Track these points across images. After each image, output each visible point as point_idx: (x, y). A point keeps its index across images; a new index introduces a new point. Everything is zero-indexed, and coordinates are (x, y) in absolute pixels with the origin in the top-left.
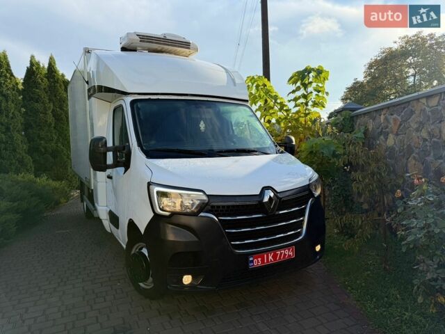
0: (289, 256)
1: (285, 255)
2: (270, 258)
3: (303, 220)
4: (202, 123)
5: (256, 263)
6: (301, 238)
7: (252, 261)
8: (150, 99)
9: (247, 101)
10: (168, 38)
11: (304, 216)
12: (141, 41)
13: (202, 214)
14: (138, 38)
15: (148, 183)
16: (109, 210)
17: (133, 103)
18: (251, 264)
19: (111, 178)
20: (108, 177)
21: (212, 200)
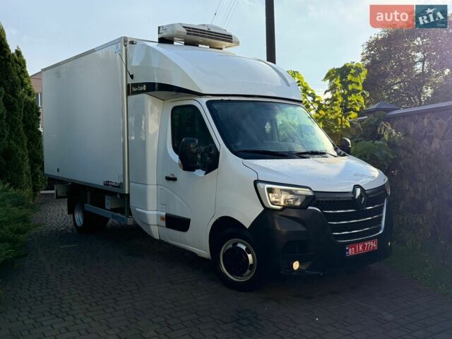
0: (374, 247)
1: (371, 246)
2: (361, 248)
3: (382, 217)
4: (268, 124)
5: (351, 252)
6: (381, 232)
7: (348, 250)
8: (222, 100)
9: (301, 102)
10: (212, 30)
11: (382, 212)
12: (187, 34)
13: (310, 208)
14: (184, 30)
15: (255, 181)
16: (165, 214)
17: (209, 103)
18: (347, 253)
19: (175, 179)
20: (168, 179)
21: (317, 195)
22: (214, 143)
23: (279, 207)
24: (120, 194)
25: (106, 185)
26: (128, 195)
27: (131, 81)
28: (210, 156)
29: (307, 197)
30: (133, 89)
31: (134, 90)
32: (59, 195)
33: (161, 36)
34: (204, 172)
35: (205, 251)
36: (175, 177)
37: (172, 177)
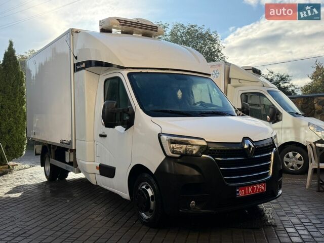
0: (262, 190)
1: (259, 189)
2: (250, 190)
3: (270, 164)
4: (179, 91)
5: (241, 193)
6: (269, 177)
7: (238, 192)
8: (141, 73)
9: (210, 75)
10: (141, 22)
11: (270, 160)
12: (120, 25)
13: (203, 156)
14: (118, 22)
15: (159, 134)
16: (99, 164)
17: (129, 75)
18: (238, 194)
19: (105, 136)
20: (101, 136)
21: (210, 145)
22: (131, 105)
23: (178, 156)
24: (70, 150)
25: (62, 143)
26: (75, 150)
27: (76, 61)
28: (129, 115)
29: (202, 147)
30: (77, 67)
32: (37, 153)
33: (101, 28)
34: (125, 129)
35: (126, 193)
36: (106, 134)
37: (103, 134)
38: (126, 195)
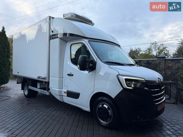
2: (161, 106)
12: (76, 17)
14: (75, 15)
15: (117, 75)
16: (66, 90)
18: (158, 109)
20: (68, 75)
22: (93, 58)
24: (45, 82)
25: (38, 78)
27: (52, 34)
31: (53, 37)
32: (18, 82)
34: (88, 72)
35: (88, 108)
36: (72, 74)
37: (71, 74)
38: (87, 109)
